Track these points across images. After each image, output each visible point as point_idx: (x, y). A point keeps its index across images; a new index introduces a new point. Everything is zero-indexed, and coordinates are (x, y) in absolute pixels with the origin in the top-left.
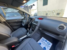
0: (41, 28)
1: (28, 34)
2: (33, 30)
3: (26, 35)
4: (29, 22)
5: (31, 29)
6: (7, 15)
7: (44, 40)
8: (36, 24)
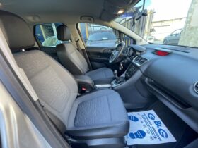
0: (149, 78)
1: (113, 82)
2: (126, 79)
3: (110, 83)
4: (125, 58)
5: (123, 75)
6: (90, 38)
7: (153, 119)
8: (139, 65)
